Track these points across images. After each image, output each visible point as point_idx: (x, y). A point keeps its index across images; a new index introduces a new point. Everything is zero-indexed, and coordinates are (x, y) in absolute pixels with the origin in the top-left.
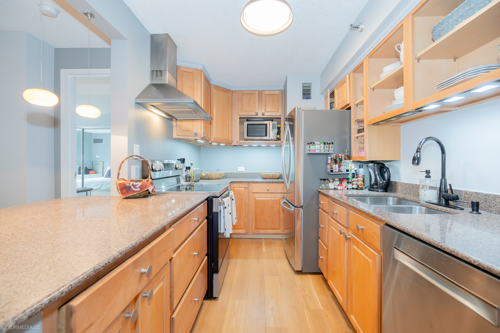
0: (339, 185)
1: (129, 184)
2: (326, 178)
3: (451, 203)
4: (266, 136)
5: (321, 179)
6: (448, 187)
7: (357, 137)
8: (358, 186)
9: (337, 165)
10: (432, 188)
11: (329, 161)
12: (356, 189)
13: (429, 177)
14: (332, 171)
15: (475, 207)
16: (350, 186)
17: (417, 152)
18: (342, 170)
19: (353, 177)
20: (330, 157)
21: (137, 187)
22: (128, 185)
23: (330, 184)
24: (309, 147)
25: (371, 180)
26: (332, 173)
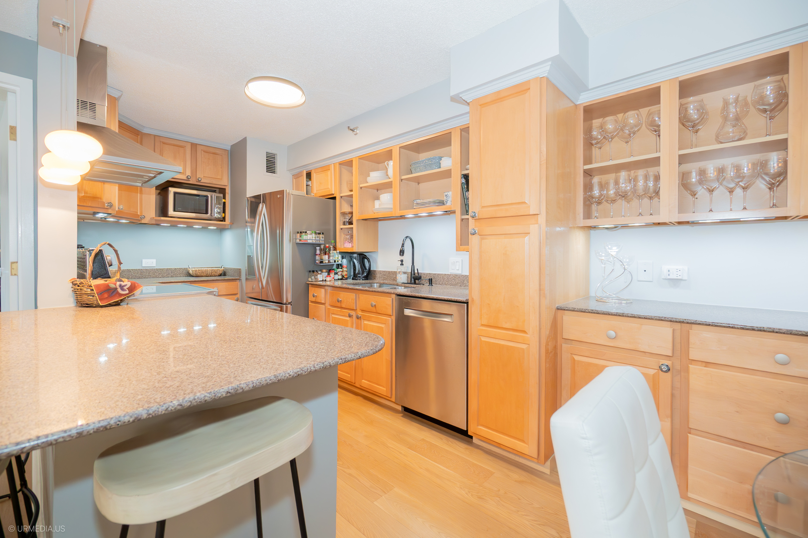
0: (327, 276)
1: (115, 284)
2: (315, 270)
3: (417, 281)
4: (207, 213)
5: (310, 271)
6: (416, 271)
7: (342, 229)
8: (343, 277)
9: (327, 256)
10: (405, 273)
11: (318, 252)
12: (341, 279)
13: (403, 265)
14: (321, 262)
15: (431, 281)
16: (337, 277)
17: (402, 246)
18: (331, 261)
19: (338, 268)
20: (319, 248)
21: (125, 288)
22: (112, 286)
23: (319, 276)
24: (301, 237)
25: (355, 270)
26: (322, 264)
